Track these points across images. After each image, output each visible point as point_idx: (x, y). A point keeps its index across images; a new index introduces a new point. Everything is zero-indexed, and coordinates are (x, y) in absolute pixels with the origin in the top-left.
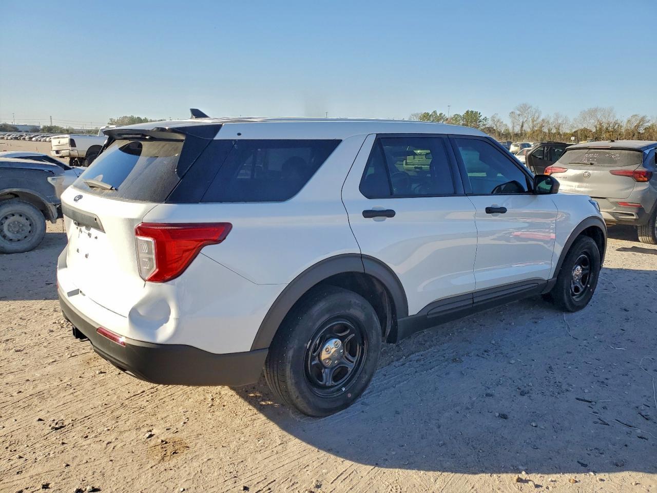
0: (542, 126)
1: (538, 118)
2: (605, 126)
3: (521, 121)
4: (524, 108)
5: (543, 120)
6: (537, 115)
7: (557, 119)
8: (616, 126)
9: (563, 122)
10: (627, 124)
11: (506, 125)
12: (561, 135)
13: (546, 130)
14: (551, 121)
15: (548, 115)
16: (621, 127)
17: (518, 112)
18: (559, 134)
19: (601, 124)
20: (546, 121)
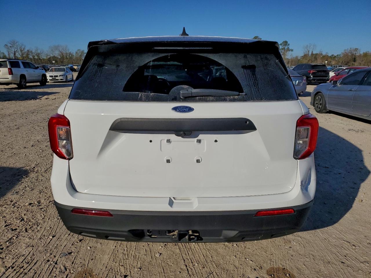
0: (28, 55)
1: (24, 49)
2: (65, 55)
3: (13, 50)
4: (13, 43)
5: (28, 51)
6: (23, 47)
7: (37, 50)
8: (71, 56)
9: (41, 52)
10: (76, 54)
11: (4, 53)
12: (41, 60)
13: (31, 57)
14: (33, 52)
15: (31, 48)
16: (73, 56)
17: (10, 45)
18: (40, 59)
19: (62, 54)
20: (30, 51)
